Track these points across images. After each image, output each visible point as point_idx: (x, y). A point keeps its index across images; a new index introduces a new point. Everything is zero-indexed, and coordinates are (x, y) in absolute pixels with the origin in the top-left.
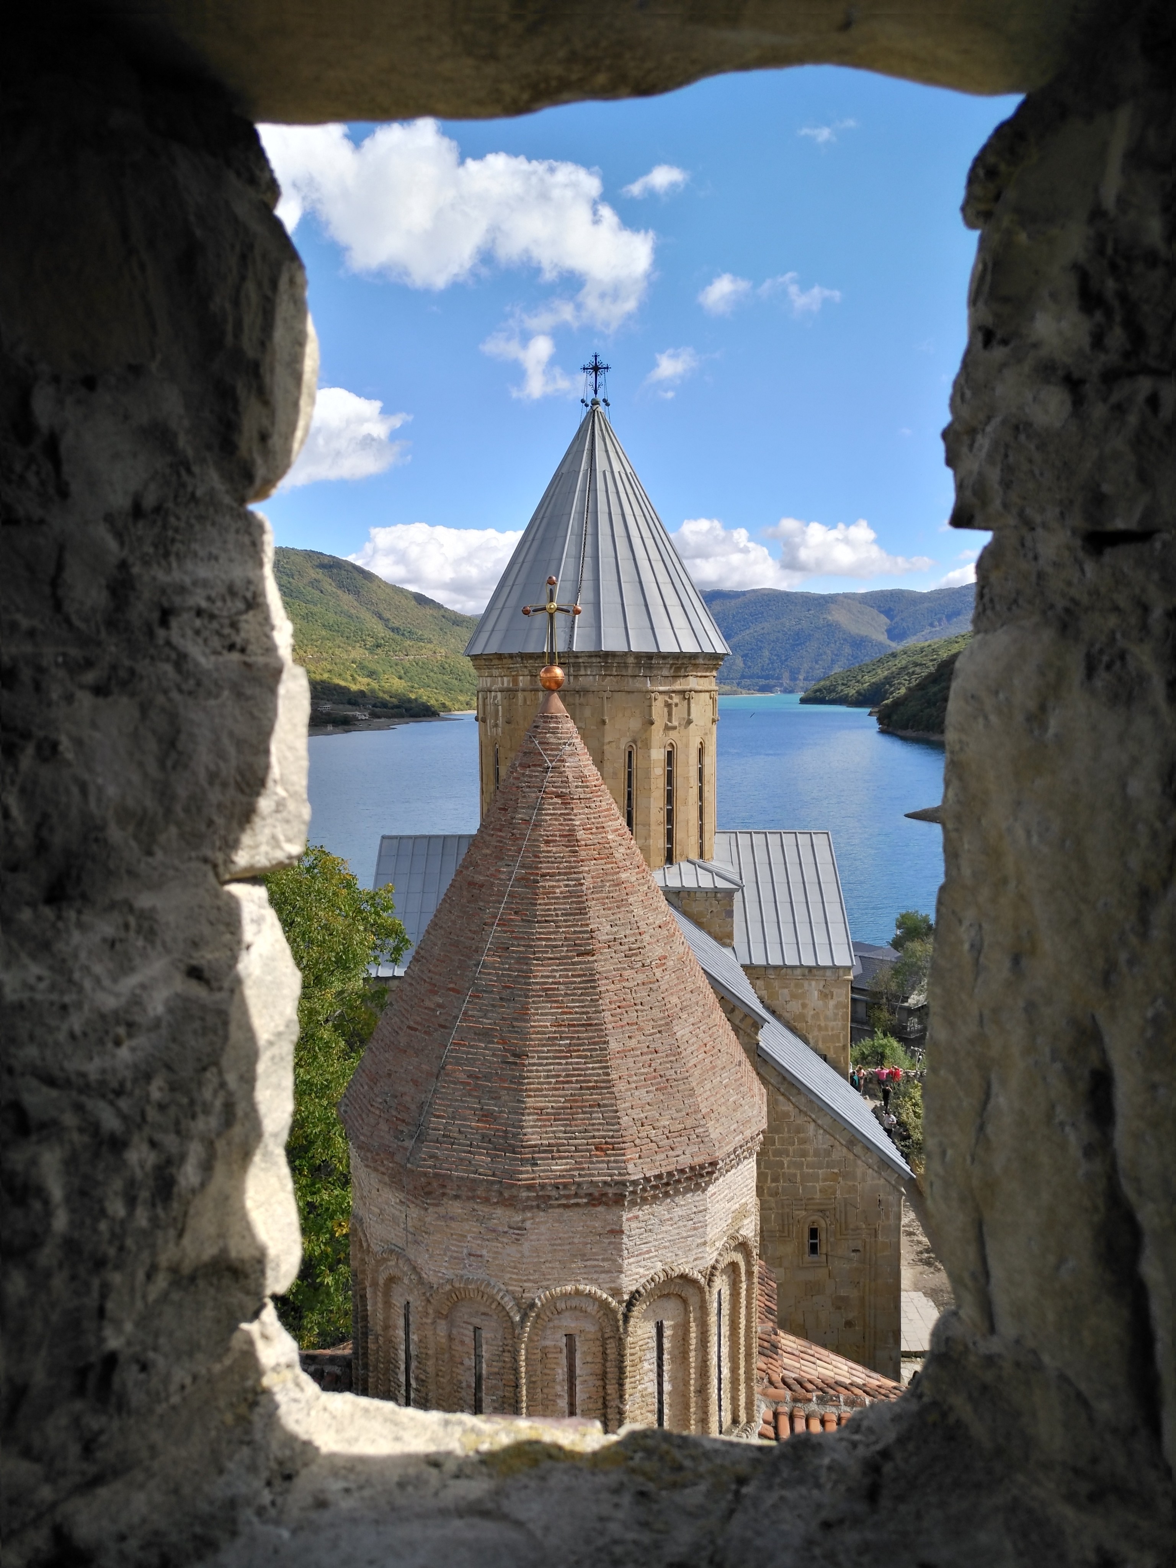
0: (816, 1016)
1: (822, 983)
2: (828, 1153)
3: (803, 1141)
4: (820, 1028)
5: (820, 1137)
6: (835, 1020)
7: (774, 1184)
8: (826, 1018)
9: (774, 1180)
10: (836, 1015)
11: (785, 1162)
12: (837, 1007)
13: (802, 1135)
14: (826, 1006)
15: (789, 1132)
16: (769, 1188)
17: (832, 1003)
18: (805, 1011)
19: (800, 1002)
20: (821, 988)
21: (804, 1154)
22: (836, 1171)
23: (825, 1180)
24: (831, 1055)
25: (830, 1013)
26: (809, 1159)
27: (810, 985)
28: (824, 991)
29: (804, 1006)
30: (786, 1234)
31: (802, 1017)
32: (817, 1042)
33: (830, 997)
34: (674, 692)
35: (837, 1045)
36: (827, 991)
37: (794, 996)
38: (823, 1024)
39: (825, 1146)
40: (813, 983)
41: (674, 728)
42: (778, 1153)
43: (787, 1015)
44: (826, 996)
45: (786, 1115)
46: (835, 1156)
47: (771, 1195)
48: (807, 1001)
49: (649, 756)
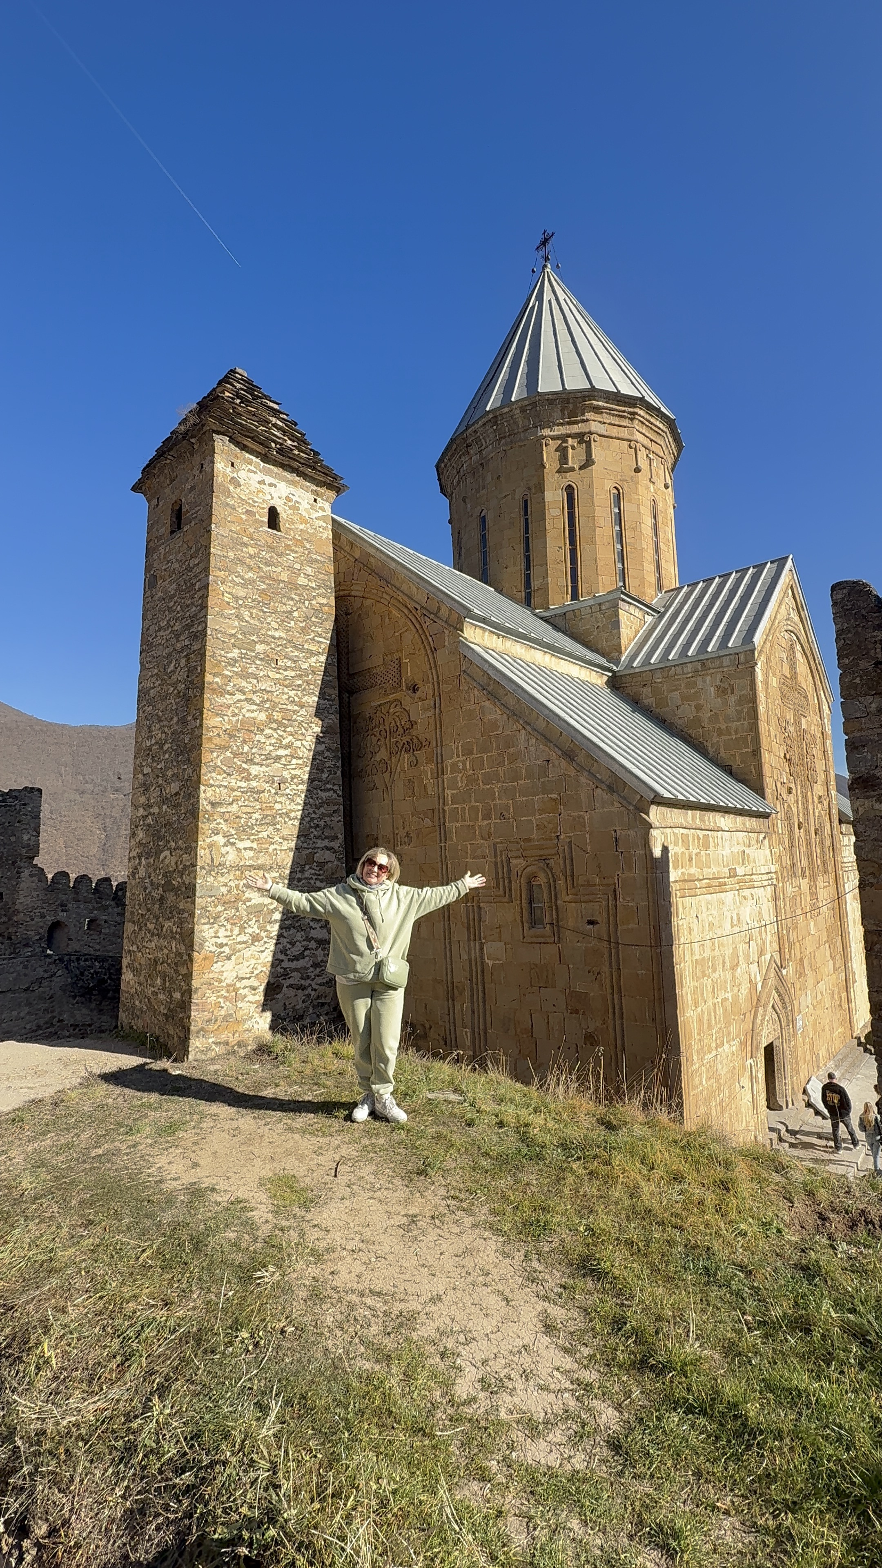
0: (714, 718)
1: (719, 677)
2: (544, 770)
3: (513, 759)
4: (720, 732)
5: (532, 749)
6: (739, 720)
7: (486, 822)
8: (728, 718)
9: (487, 816)
10: (739, 712)
11: (496, 790)
12: (739, 702)
13: (511, 750)
14: (726, 703)
15: (498, 748)
16: (480, 827)
17: (733, 699)
18: (701, 714)
19: (693, 704)
20: (718, 683)
21: (516, 777)
22: (554, 796)
23: (542, 811)
24: (737, 763)
25: (731, 711)
26: (521, 782)
27: (705, 682)
28: (722, 685)
29: (698, 708)
30: (501, 892)
31: (697, 721)
32: (718, 749)
33: (729, 691)
34: (569, 436)
35: (745, 750)
36: (726, 685)
37: (685, 698)
38: (723, 727)
39: (539, 762)
40: (708, 678)
41: (572, 469)
42: (488, 780)
43: (679, 723)
44: (725, 691)
45: (494, 725)
46: (552, 774)
47: (482, 838)
48: (701, 702)
49: (543, 499)
